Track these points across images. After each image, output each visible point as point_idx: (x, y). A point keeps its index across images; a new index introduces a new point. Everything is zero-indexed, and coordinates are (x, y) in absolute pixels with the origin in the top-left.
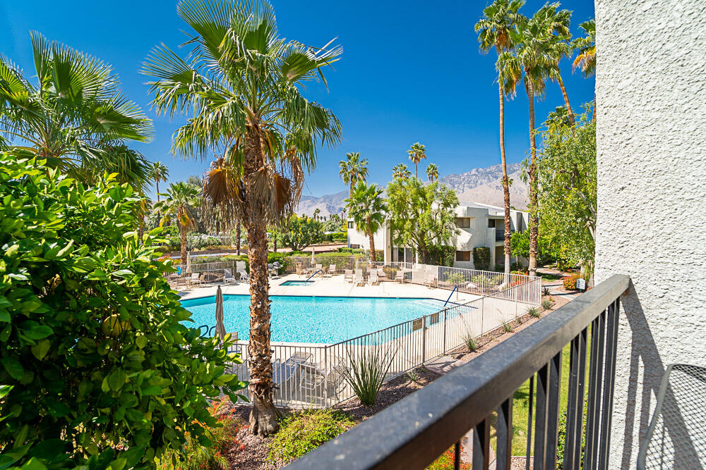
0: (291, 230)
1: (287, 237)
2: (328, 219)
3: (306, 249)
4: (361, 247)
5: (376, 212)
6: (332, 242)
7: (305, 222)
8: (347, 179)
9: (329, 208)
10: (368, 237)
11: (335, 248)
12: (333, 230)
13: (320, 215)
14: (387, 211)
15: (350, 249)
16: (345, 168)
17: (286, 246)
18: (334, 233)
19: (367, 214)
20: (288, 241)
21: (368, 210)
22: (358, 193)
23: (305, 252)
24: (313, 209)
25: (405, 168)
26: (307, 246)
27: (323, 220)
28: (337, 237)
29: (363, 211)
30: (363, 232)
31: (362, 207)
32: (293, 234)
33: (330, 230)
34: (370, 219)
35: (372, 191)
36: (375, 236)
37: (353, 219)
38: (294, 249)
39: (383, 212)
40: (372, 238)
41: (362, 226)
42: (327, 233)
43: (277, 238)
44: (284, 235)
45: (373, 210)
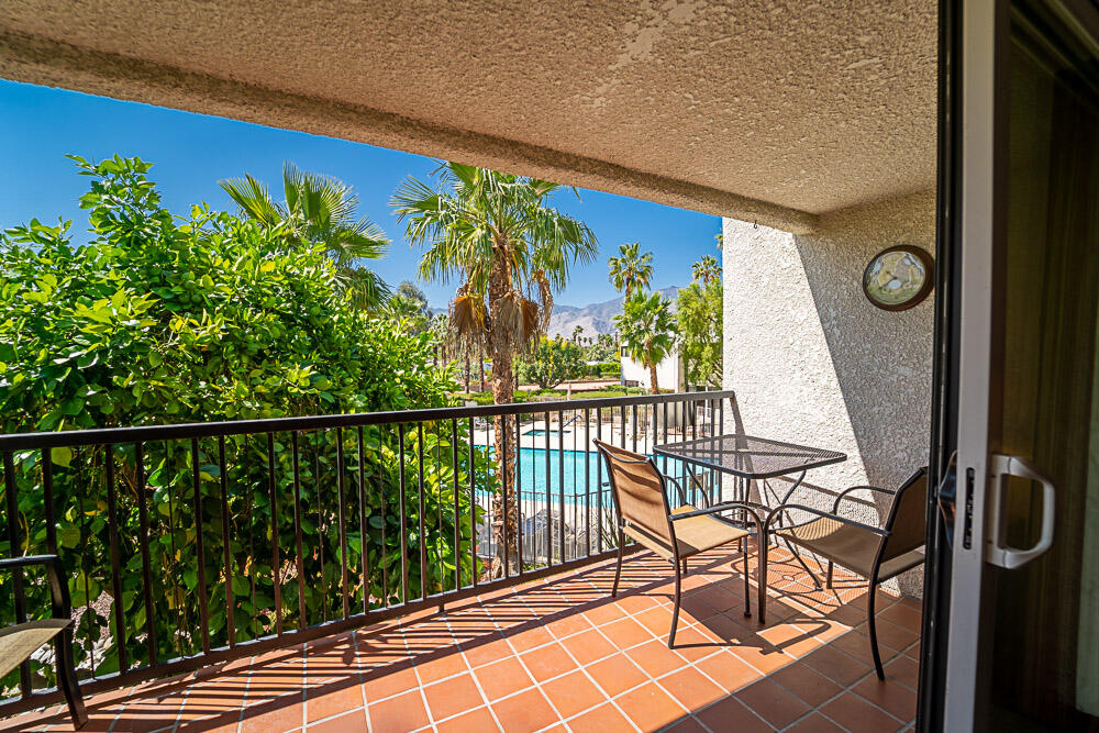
0: (538, 359)
1: (533, 368)
2: (595, 342)
3: (560, 387)
4: (640, 385)
5: (660, 332)
6: (600, 377)
7: (558, 347)
8: (619, 284)
9: (597, 325)
10: (648, 369)
11: (603, 385)
12: (602, 359)
13: (582, 335)
14: (676, 332)
15: (624, 387)
16: (618, 268)
17: (532, 382)
18: (604, 363)
19: (647, 337)
20: (535, 374)
21: (648, 330)
22: (633, 307)
23: (559, 391)
24: (572, 327)
25: (713, 262)
26: (561, 382)
27: (588, 343)
28: (608, 370)
29: (640, 332)
30: (641, 364)
31: (639, 326)
32: (541, 364)
33: (598, 359)
34: (650, 344)
35: (654, 302)
36: (658, 367)
37: (626, 343)
38: (544, 386)
39: (671, 334)
40: (654, 372)
41: (639, 354)
42: (593, 363)
43: (519, 370)
44: (529, 366)
45: (657, 330)
